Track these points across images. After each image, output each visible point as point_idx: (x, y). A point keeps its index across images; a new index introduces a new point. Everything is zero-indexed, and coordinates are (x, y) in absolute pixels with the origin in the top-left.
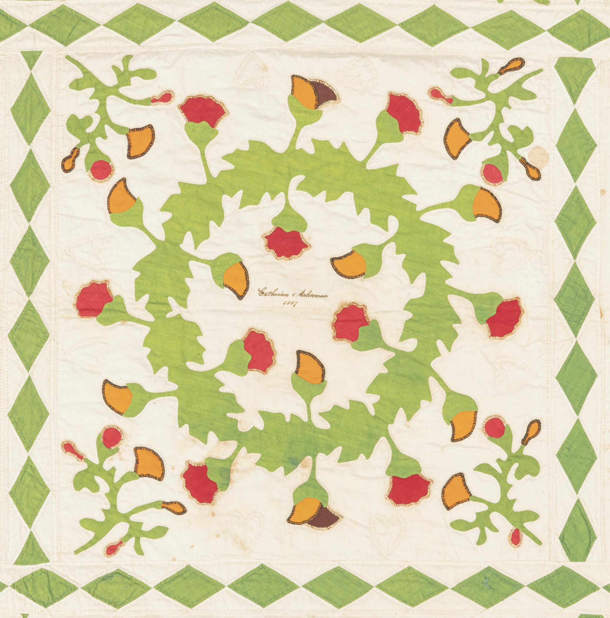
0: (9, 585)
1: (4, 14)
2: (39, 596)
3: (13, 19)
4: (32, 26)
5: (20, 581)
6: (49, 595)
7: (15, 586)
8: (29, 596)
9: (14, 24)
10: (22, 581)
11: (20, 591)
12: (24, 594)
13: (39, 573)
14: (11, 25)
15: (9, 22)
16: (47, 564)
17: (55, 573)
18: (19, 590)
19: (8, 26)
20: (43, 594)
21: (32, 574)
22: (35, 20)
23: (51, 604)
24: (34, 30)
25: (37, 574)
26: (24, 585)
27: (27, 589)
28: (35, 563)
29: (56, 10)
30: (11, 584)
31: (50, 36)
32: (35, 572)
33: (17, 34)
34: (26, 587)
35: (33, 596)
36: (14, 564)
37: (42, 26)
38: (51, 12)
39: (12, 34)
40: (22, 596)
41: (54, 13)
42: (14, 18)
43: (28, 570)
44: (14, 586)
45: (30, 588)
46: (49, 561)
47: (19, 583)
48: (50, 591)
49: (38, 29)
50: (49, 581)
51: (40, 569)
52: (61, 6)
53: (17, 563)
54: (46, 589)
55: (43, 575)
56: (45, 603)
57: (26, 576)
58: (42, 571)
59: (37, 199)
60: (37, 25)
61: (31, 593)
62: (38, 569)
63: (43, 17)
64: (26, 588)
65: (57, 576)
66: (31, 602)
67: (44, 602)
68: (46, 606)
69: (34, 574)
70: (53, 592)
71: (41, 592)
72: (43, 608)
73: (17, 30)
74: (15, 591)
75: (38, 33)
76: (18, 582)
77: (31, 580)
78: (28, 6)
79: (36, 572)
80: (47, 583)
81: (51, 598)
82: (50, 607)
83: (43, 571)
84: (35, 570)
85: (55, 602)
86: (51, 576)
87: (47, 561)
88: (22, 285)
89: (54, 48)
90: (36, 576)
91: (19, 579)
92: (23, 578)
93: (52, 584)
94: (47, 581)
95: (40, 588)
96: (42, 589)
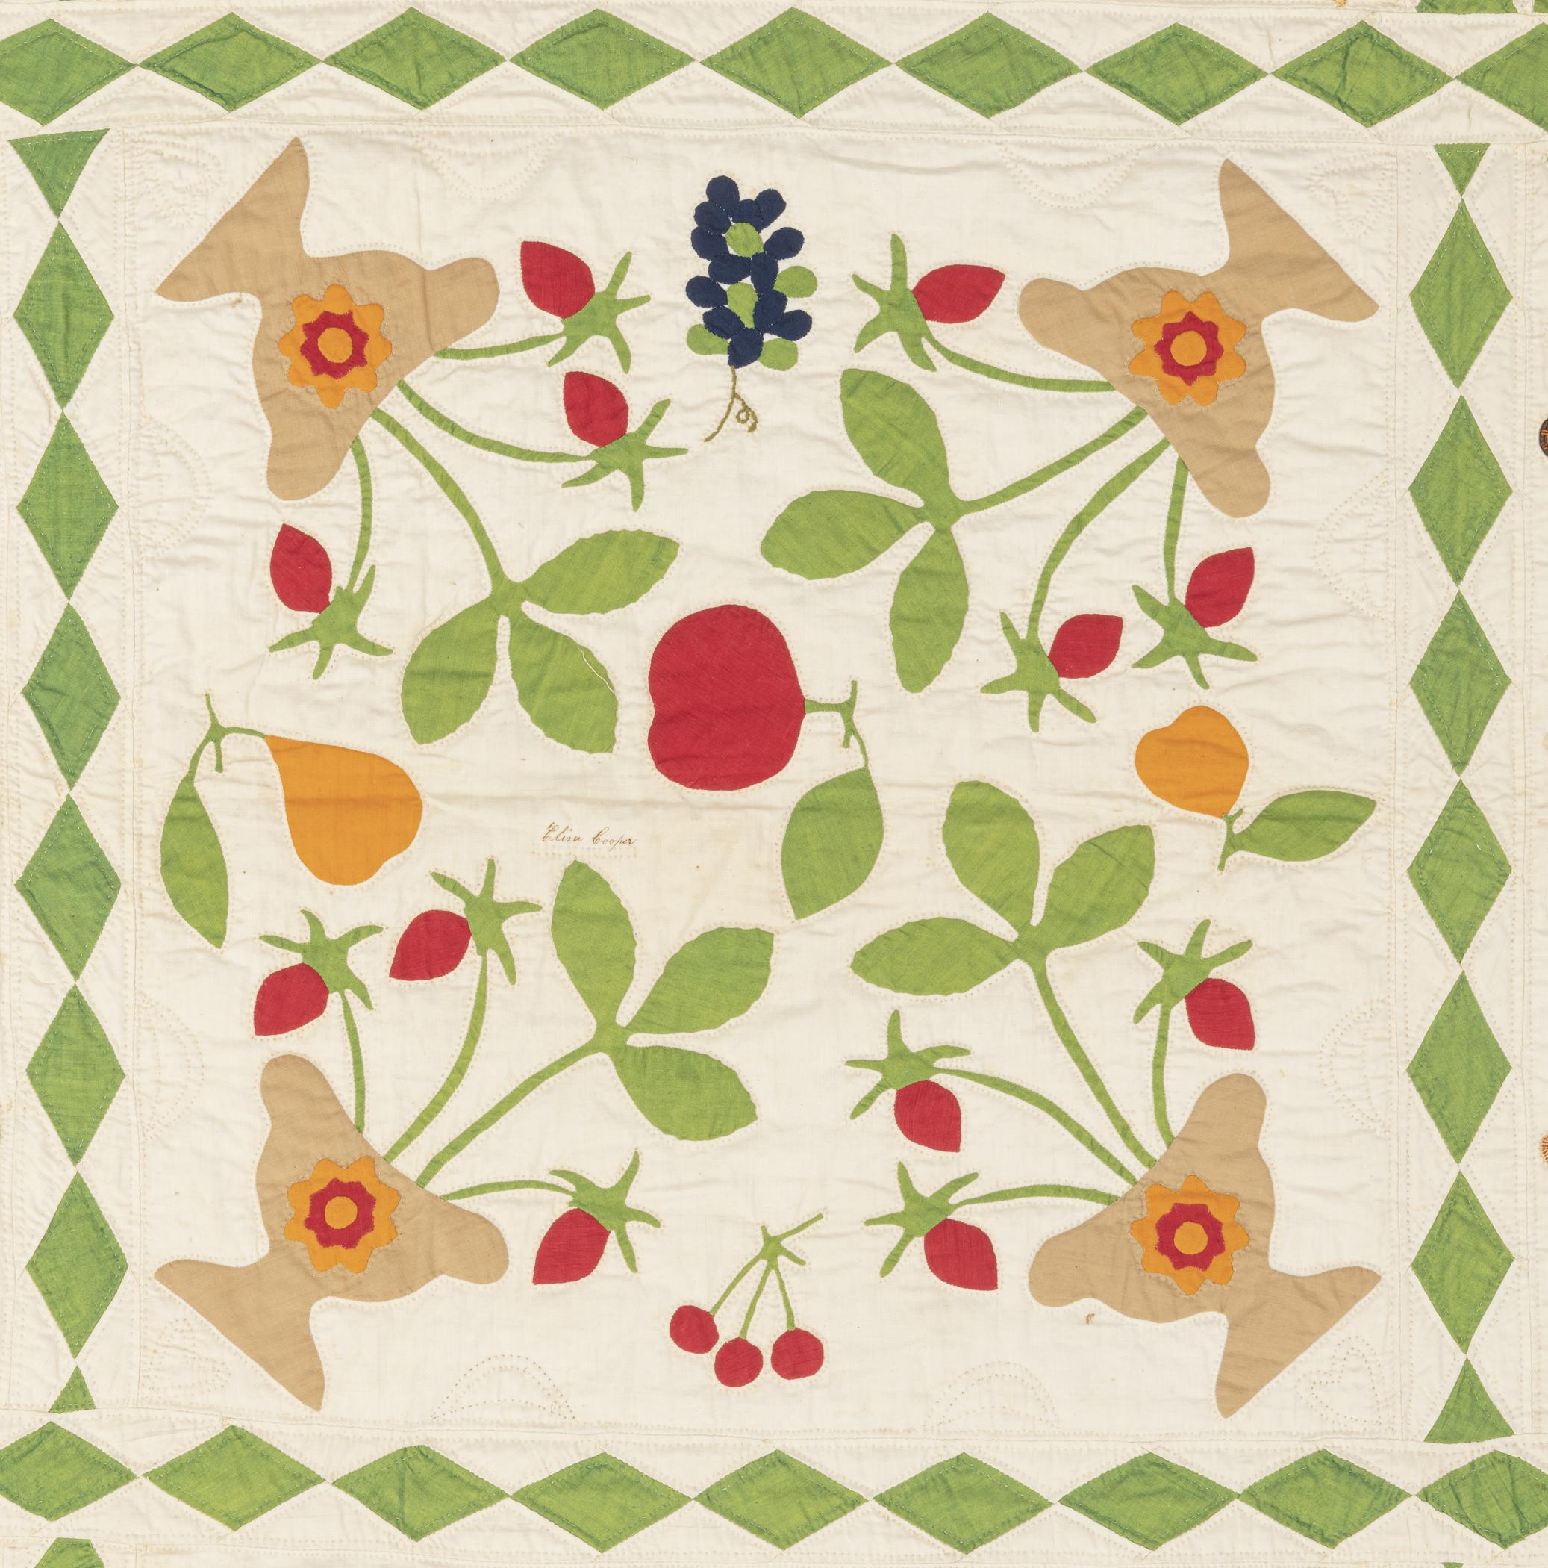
0: (1414, 1492)
1: (1394, 48)
2: (1489, 1518)
3: (1416, 63)
4: (1464, 78)
5: (1441, 1482)
6: (1514, 1517)
7: (1430, 1495)
8: (1463, 1519)
9: (1418, 76)
10: (1447, 1483)
11: (1440, 1507)
12: (1452, 1514)
13: (1489, 1463)
14: (1412, 76)
15: (1407, 70)
16: (1507, 1439)
17: (1529, 1462)
18: (1438, 1504)
19: (1405, 79)
20: (1501, 1515)
21: (1472, 1464)
22: (1471, 64)
23: (1518, 1538)
24: (1469, 90)
25: (1483, 1466)
26: (1451, 1492)
27: (1459, 1501)
28: (1478, 1439)
29: (1525, 37)
30: (1419, 1490)
31: (1509, 104)
32: (1478, 1459)
33: (1426, 102)
34: (1457, 1497)
35: (1473, 1520)
36: (1426, 1440)
37: (1488, 78)
38: (1511, 44)
39: (1412, 99)
40: (1447, 1519)
41: (1520, 46)
42: (1419, 60)
43: (1461, 1454)
44: (1426, 1495)
45: (1466, 1501)
46: (1513, 1434)
47: (1440, 1488)
48: (1517, 1507)
49: (1479, 87)
50: (1513, 1483)
51: (1491, 1453)
52: (1537, 28)
53: (1431, 1437)
54: (1508, 1503)
55: (1499, 1468)
56: (1503, 1538)
57: (1457, 1471)
58: (1495, 1458)
59: (1481, 523)
60: (1479, 77)
61: (1468, 1512)
62: (1486, 1452)
63: (1492, 57)
64: (1455, 1501)
65: (1532, 1469)
66: (1468, 1532)
67: (1500, 1535)
68: (1505, 1543)
69: (1477, 1465)
70: (1522, 1509)
71: (1494, 1510)
72: (1497, 1548)
73: (1427, 91)
74: (1427, 1507)
75: (1479, 96)
76: (1436, 1484)
77: (1469, 1480)
78: (1454, 28)
79: (1482, 1460)
80: (1510, 1489)
81: (1517, 1525)
82: (1516, 1547)
83: (1497, 1459)
84: (1477, 1456)
85: (1528, 1533)
86: (1519, 1470)
87: (1508, 1432)
88: (1443, 742)
89: (1518, 135)
90: (1481, 1470)
91: (1439, 1476)
92: (1449, 1476)
93: (1522, 1488)
94: (1508, 1483)
95: (1493, 1500)
96: (1497, 1501)
